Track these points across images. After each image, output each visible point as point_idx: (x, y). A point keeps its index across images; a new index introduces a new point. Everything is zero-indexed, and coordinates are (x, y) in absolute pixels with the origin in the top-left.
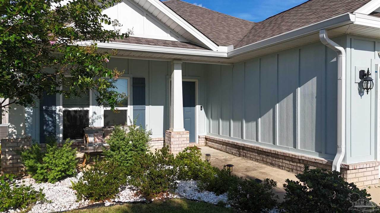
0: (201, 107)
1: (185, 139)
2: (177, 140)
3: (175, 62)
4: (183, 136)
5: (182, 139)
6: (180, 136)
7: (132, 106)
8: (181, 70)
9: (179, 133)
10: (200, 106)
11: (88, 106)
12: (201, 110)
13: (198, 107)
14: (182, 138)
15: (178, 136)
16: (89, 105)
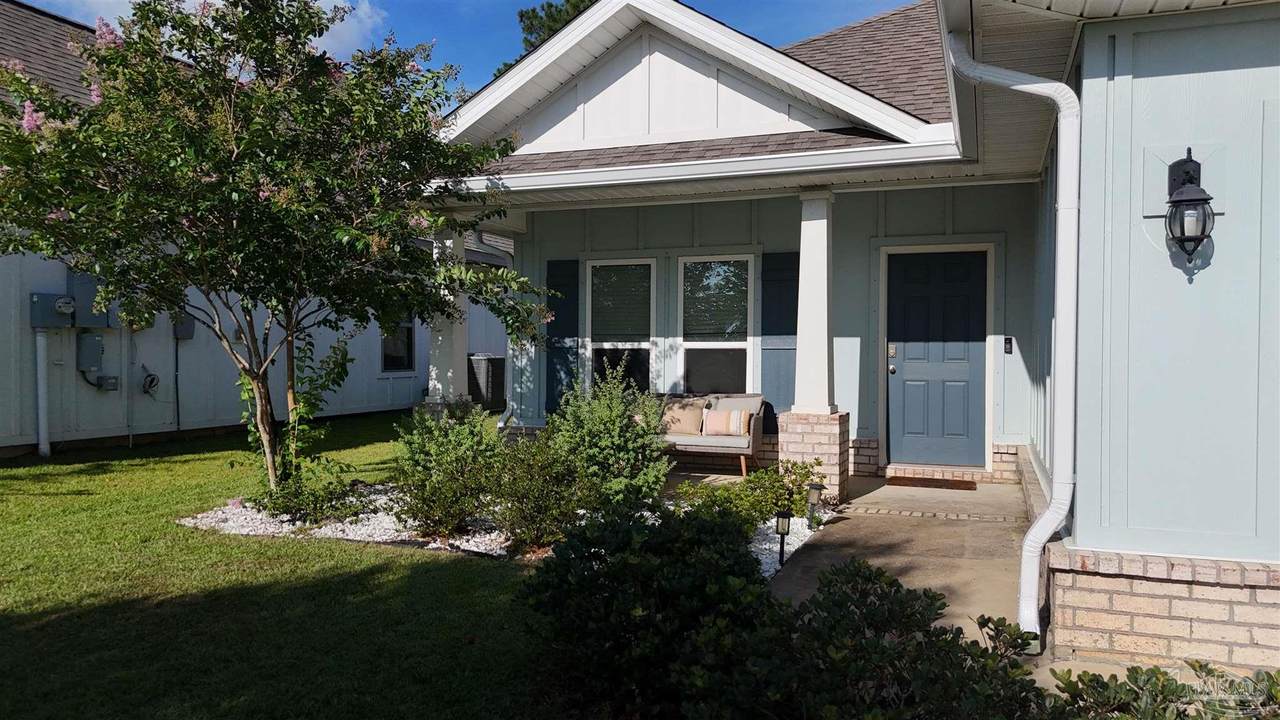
0: (1008, 342)
1: (824, 440)
2: (798, 438)
3: (803, 196)
4: (817, 429)
5: (815, 439)
6: (808, 429)
7: (760, 338)
8: (825, 221)
9: (804, 419)
10: (1001, 338)
11: (646, 337)
12: (1009, 351)
13: (994, 343)
14: (814, 436)
15: (799, 429)
16: (649, 336)
